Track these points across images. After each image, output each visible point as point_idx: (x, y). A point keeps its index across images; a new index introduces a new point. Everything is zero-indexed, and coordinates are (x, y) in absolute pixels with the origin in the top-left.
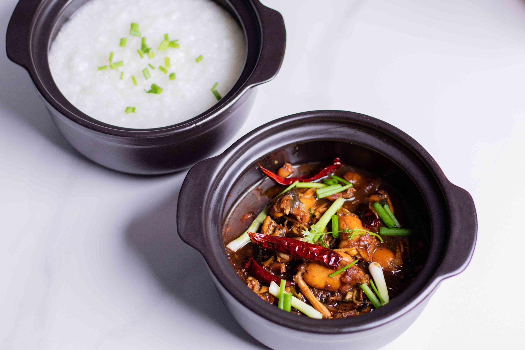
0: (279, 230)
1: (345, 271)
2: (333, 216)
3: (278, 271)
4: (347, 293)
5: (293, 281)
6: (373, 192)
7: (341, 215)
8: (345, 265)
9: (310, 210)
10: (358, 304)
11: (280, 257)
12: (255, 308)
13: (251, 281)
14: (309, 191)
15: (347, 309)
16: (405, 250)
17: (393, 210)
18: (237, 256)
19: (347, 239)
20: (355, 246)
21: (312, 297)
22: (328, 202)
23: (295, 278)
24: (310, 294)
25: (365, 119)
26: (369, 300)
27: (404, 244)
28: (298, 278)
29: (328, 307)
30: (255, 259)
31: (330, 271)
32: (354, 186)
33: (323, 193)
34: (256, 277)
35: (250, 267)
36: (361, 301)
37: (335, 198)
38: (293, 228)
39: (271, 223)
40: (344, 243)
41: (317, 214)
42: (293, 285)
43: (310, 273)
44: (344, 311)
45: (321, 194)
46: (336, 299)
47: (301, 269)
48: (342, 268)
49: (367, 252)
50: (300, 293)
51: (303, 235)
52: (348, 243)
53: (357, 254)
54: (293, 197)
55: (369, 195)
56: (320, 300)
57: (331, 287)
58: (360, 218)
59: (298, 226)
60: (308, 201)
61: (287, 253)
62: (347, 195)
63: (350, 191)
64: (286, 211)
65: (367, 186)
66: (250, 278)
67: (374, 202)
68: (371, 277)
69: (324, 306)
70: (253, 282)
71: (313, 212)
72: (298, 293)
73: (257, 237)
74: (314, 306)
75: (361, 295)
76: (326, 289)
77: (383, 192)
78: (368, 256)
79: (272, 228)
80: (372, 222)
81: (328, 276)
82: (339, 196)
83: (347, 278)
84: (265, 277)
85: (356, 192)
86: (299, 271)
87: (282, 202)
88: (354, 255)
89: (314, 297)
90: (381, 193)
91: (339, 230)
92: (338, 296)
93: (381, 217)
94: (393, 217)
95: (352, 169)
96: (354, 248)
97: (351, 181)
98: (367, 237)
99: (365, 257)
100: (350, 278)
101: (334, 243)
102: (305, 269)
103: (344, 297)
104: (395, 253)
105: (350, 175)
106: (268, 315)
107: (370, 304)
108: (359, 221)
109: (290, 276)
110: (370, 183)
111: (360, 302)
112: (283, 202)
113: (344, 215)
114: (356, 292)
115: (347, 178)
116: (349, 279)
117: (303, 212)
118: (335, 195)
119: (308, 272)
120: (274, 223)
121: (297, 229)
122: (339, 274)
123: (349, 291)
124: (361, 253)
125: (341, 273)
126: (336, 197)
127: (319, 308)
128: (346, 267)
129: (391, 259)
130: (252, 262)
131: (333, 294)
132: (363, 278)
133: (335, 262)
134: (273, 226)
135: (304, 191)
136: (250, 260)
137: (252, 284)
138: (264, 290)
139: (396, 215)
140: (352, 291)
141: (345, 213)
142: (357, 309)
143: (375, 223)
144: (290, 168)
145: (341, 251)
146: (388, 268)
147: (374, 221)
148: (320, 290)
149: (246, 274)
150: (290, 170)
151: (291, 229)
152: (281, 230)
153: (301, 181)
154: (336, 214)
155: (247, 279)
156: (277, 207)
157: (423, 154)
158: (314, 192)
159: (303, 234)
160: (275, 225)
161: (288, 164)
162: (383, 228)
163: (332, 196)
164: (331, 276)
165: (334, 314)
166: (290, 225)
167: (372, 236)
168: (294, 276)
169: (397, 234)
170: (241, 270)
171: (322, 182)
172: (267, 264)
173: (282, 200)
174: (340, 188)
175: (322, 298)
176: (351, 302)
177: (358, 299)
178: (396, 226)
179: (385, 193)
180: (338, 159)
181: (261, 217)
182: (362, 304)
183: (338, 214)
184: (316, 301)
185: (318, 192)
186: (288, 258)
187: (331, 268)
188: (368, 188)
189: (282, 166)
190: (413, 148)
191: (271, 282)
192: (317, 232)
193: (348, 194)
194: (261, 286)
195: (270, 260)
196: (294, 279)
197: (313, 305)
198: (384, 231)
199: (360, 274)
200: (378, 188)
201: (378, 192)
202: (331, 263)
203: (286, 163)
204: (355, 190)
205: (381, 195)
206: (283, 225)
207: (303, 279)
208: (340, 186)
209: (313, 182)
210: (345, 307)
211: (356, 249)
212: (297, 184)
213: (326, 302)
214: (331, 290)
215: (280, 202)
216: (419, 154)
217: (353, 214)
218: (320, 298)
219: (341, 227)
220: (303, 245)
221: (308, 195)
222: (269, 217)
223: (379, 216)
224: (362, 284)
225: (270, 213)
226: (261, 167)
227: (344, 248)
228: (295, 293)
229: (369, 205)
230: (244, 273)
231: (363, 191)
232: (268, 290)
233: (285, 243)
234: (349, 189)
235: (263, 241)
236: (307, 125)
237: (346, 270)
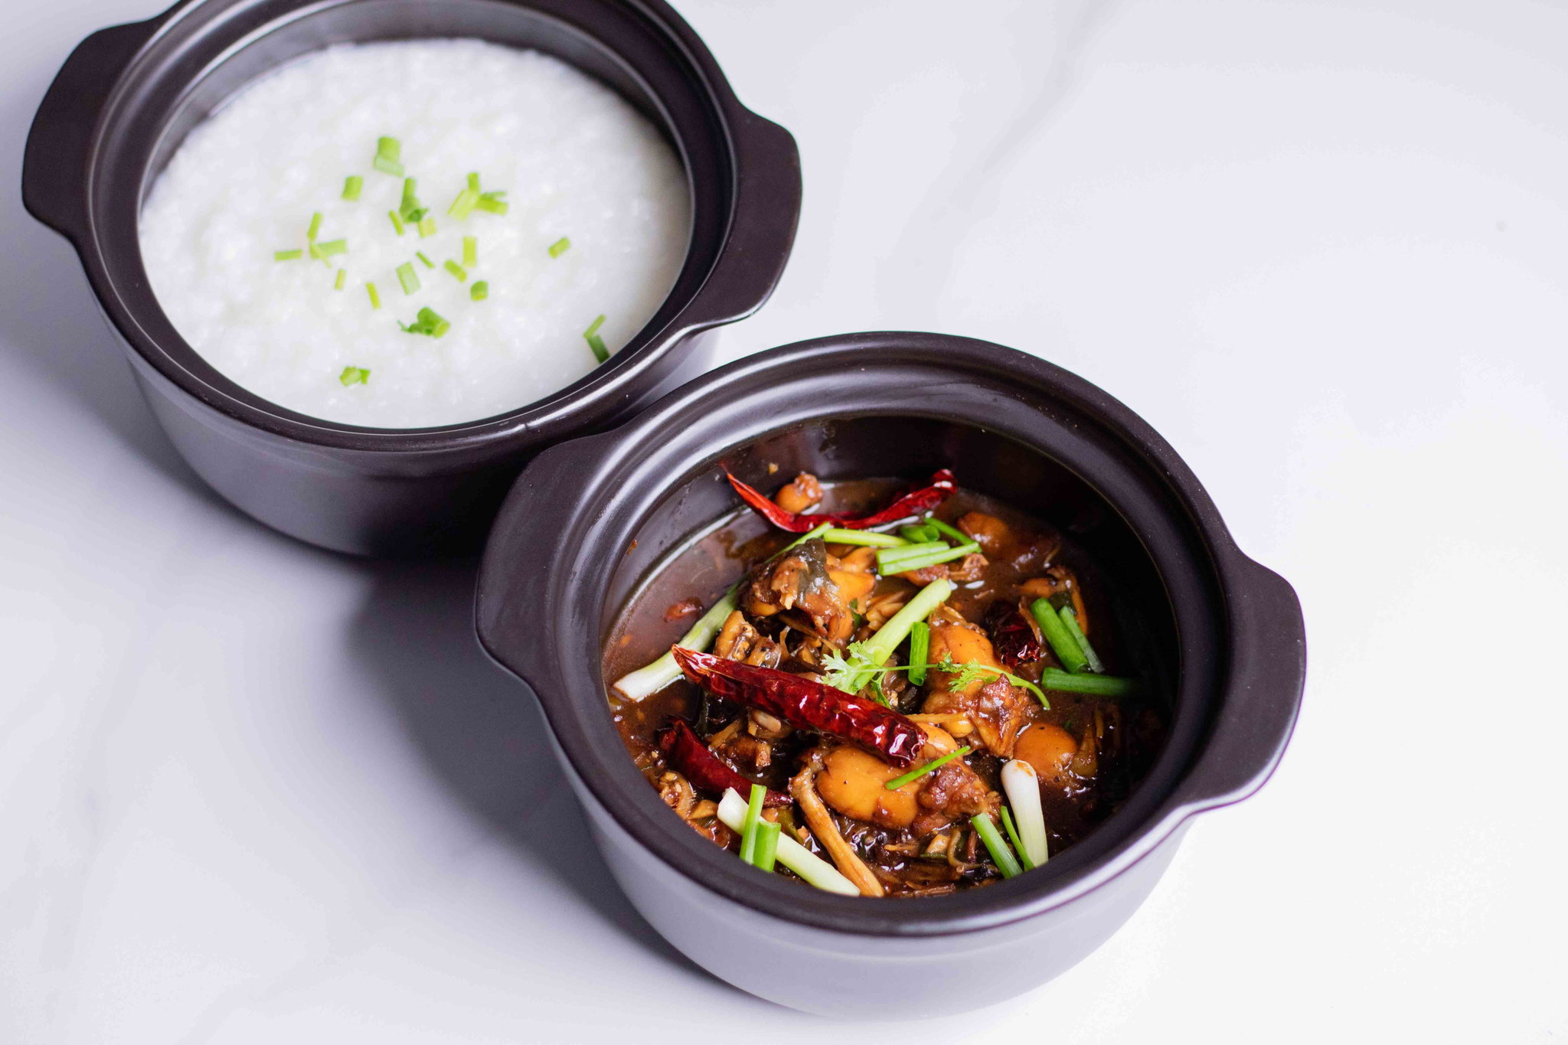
0: (763, 650)
1: (932, 774)
2: (915, 626)
3: (748, 763)
4: (935, 836)
5: (787, 794)
6: (1035, 572)
7: (937, 624)
8: (934, 759)
9: (854, 603)
10: (962, 868)
11: (757, 723)
12: (665, 847)
13: (672, 784)
14: (858, 553)
15: (929, 881)
16: (1108, 734)
17: (1084, 625)
18: (640, 715)
19: (946, 690)
20: (966, 710)
21: (836, 840)
22: (907, 587)
23: (792, 783)
24: (831, 832)
25: (1022, 365)
26: (993, 862)
27: (1107, 719)
28: (802, 785)
29: (879, 872)
30: (690, 725)
31: (890, 772)
32: (985, 550)
33: (895, 562)
34: (689, 774)
35: (675, 746)
36: (969, 861)
37: (927, 579)
38: (803, 649)
39: (744, 630)
40: (938, 700)
41: (873, 617)
42: (789, 805)
43: (833, 772)
44: (920, 887)
45: (891, 563)
46: (901, 852)
47: (812, 760)
48: (925, 764)
49: (1000, 730)
50: (803, 827)
51: (826, 669)
52: (948, 702)
53: (971, 734)
54: (809, 563)
55: (1023, 579)
56: (856, 849)
57: (889, 817)
58: (989, 637)
59: (818, 643)
60: (851, 578)
61: (778, 713)
62: (962, 573)
63: (972, 562)
64: (784, 600)
65: (1020, 555)
66: (671, 776)
67: (1034, 598)
68: (1006, 801)
69: (868, 867)
70: (678, 788)
71: (861, 610)
72: (798, 827)
73: (696, 663)
74: (839, 867)
75: (972, 844)
76: (876, 822)
77: (1063, 572)
78: (1000, 739)
79: (743, 645)
80: (1021, 648)
81: (885, 786)
82: (940, 574)
83: (935, 795)
84: (710, 776)
85: (987, 567)
86: (806, 765)
87: (778, 576)
88: (962, 735)
89: (840, 839)
90: (1057, 575)
91: (928, 662)
92: (907, 845)
93: (1049, 639)
94: (1083, 642)
95: (985, 503)
96: (964, 715)
97: (978, 537)
98: (1002, 689)
99: (993, 744)
100: (943, 794)
101: (913, 699)
102: (823, 763)
103: (924, 848)
104: (1078, 739)
105: (978, 520)
106: (699, 870)
107: (993, 872)
108: (986, 644)
109: (779, 779)
110: (1030, 545)
111: (965, 864)
112: (780, 576)
113: (947, 624)
114: (958, 836)
115: (966, 528)
116: (940, 797)
117: (834, 606)
118: (927, 570)
119: (830, 771)
120: (750, 632)
121: (813, 651)
122: (915, 781)
123: (940, 832)
124: (984, 731)
125: (920, 778)
126: (932, 575)
127: (852, 872)
128: (935, 765)
129: (1066, 756)
130: (681, 733)
131: (895, 836)
132: (982, 800)
133: (906, 745)
134: (748, 640)
135: (843, 551)
136: (676, 728)
137: (673, 793)
138: (704, 810)
139: (1091, 638)
140: (948, 833)
141: (948, 620)
142: (956, 883)
143: (1027, 651)
144: (811, 487)
145: (925, 721)
146: (1056, 779)
147: (1026, 647)
148: (859, 822)
149: (662, 764)
150: (811, 493)
151: (796, 652)
152: (768, 650)
153: (838, 525)
154: (925, 621)
155: (662, 779)
156: (762, 587)
157: (1173, 470)
158: (873, 557)
159: (825, 666)
160: (753, 637)
161: (807, 477)
162: (1052, 670)
163: (920, 571)
164: (891, 786)
165: (893, 891)
166: (794, 640)
167: (1020, 688)
168: (790, 779)
169: (1089, 688)
170: (649, 753)
171: (898, 532)
172: (720, 740)
173: (777, 571)
174: (944, 553)
175: (864, 844)
176: (942, 861)
177: (961, 855)
178: (1090, 667)
179: (1068, 576)
180: (947, 472)
181: (720, 613)
182: (971, 870)
183: (930, 620)
184: (846, 851)
185: (883, 558)
186: (777, 725)
187: (894, 762)
188: (1022, 559)
189: (791, 481)
190: (1149, 452)
191: (727, 790)
192: (866, 663)
193: (964, 570)
194: (698, 800)
195: (730, 731)
196: (790, 788)
197: (836, 862)
198: (1056, 679)
199: (975, 788)
200: (1050, 562)
201: (1049, 572)
202: (893, 750)
203: (803, 473)
204: (985, 562)
205: (1056, 580)
206: (777, 640)
207: (816, 790)
208: (944, 546)
209: (873, 532)
210: (926, 874)
211: (970, 719)
212: (827, 532)
213: (873, 857)
214: (889, 824)
215: (773, 574)
216: (1164, 469)
217: (972, 625)
218: (858, 845)
219: (934, 656)
220: (822, 693)
221: (853, 562)
222: (739, 614)
223: (1044, 638)
224: (976, 815)
225: (743, 603)
226: (731, 477)
227: (936, 712)
228: (790, 825)
229: (1020, 606)
230: (655, 762)
231: (1009, 565)
232: (716, 810)
233: (771, 684)
234: (969, 556)
235: (712, 673)
236: (863, 369)
237: (935, 771)
